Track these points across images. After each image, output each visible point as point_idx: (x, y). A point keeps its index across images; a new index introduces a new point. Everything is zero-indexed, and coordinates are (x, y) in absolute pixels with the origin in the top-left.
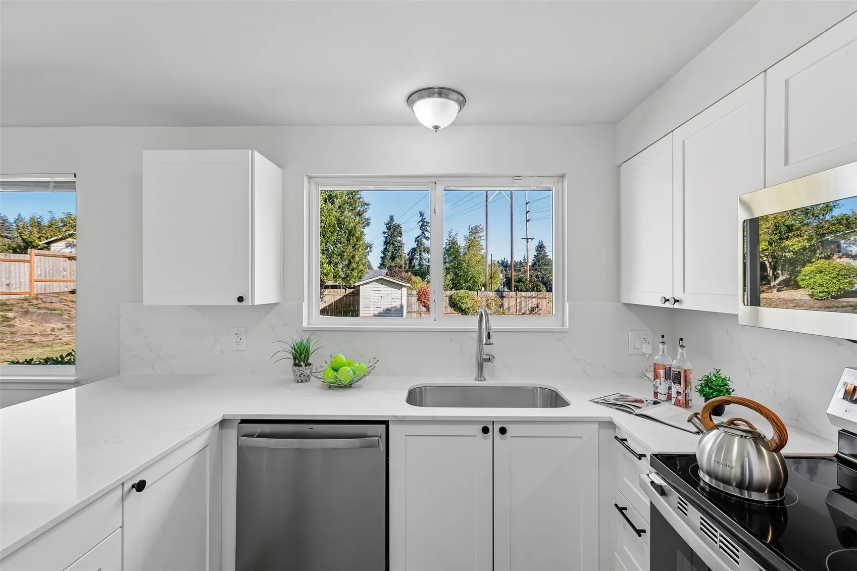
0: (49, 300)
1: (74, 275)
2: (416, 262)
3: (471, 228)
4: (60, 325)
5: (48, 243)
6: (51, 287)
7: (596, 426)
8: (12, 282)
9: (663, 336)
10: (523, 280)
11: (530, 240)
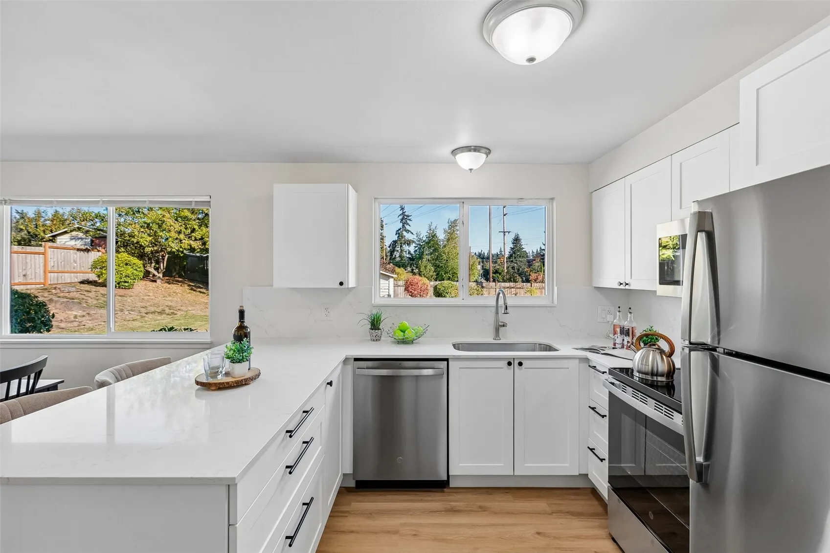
0: (66, 289)
1: (83, 267)
2: (397, 254)
3: (450, 221)
4: (80, 313)
5: (54, 236)
6: (63, 277)
7: (577, 361)
8: (28, 273)
9: (619, 307)
10: (500, 271)
11: (507, 234)
